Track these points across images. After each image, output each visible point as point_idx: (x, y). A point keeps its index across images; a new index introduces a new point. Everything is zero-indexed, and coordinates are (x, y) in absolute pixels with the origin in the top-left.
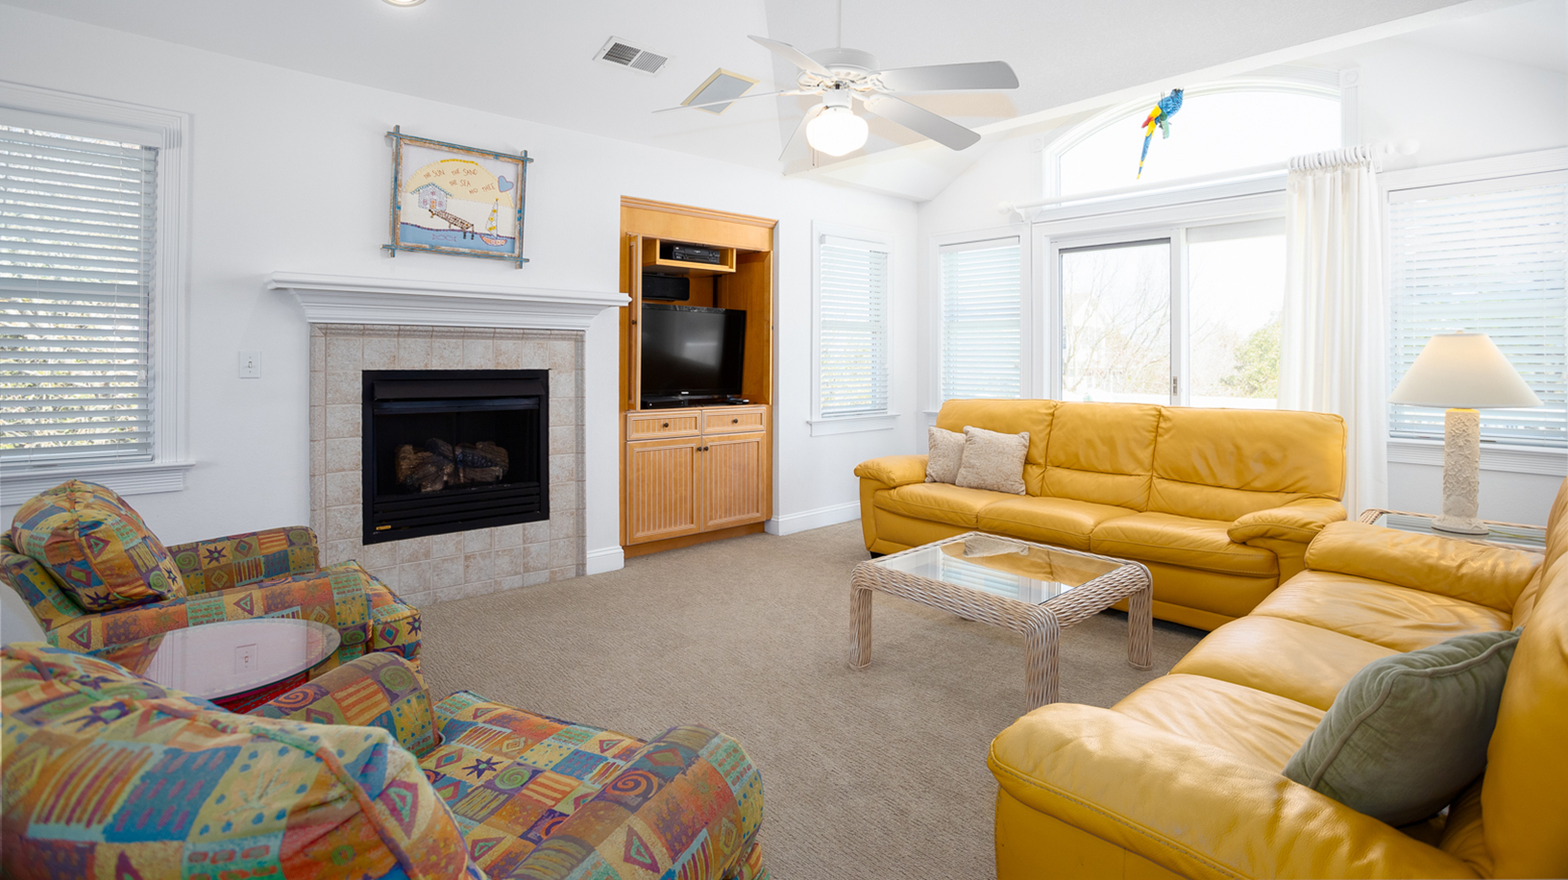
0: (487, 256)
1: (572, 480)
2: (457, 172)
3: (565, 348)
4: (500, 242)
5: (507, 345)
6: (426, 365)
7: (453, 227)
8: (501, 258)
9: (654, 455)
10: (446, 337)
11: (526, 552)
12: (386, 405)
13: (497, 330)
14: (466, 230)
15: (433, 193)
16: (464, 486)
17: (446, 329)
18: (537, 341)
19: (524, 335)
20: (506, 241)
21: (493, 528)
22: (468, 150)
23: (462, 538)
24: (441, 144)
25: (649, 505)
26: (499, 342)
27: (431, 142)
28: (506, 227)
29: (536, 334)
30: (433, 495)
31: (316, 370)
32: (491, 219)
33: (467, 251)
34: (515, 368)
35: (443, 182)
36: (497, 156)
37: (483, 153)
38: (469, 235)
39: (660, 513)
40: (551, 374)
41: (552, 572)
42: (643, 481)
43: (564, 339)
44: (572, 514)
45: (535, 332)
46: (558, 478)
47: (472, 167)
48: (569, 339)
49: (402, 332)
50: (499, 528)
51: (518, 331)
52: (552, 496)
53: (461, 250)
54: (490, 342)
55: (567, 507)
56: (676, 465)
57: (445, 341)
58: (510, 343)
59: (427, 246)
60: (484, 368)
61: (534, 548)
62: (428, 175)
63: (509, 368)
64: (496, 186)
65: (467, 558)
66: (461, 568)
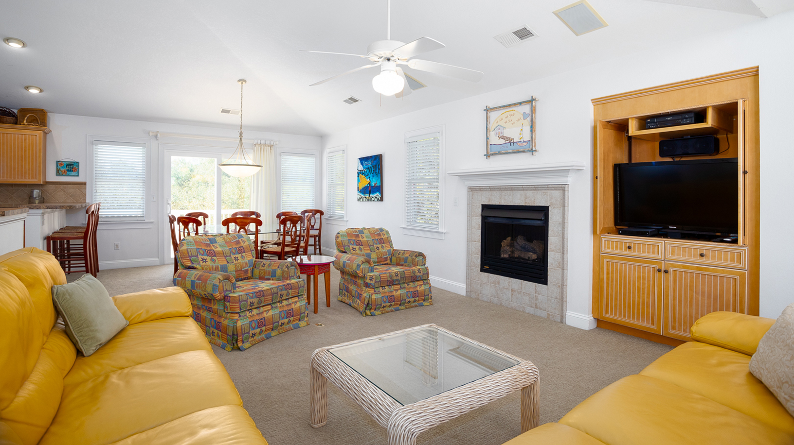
0: (519, 152)
1: (559, 267)
2: (507, 117)
3: (557, 194)
4: (525, 144)
5: (530, 193)
6: (500, 203)
7: (507, 142)
8: (524, 152)
9: (621, 266)
10: (506, 190)
11: (536, 299)
12: (488, 218)
13: (524, 187)
14: (511, 142)
15: (499, 129)
16: (516, 258)
17: (504, 187)
18: (543, 191)
19: (536, 188)
20: (527, 143)
21: (523, 281)
22: (509, 106)
23: (510, 281)
24: (500, 107)
25: (616, 299)
26: (526, 192)
27: (497, 108)
28: (527, 137)
29: (541, 188)
30: (504, 259)
31: (470, 204)
32: (520, 134)
33: (511, 151)
34: (533, 205)
35: (502, 123)
36: (520, 103)
37: (515, 105)
38: (512, 144)
39: (625, 307)
40: (550, 208)
41: (548, 314)
42: (612, 281)
43: (556, 190)
44: (559, 287)
45: (540, 186)
46: (552, 264)
47: (512, 113)
48: (559, 190)
49: (492, 189)
50: (525, 281)
51: (532, 186)
52: (549, 273)
53: (509, 151)
54: (522, 192)
55: (557, 282)
56: (639, 277)
57: (506, 192)
58: (531, 192)
59: (497, 152)
60: (520, 205)
61: (540, 297)
62: (497, 122)
63: (530, 205)
64: (522, 118)
65: (512, 291)
66: (510, 294)
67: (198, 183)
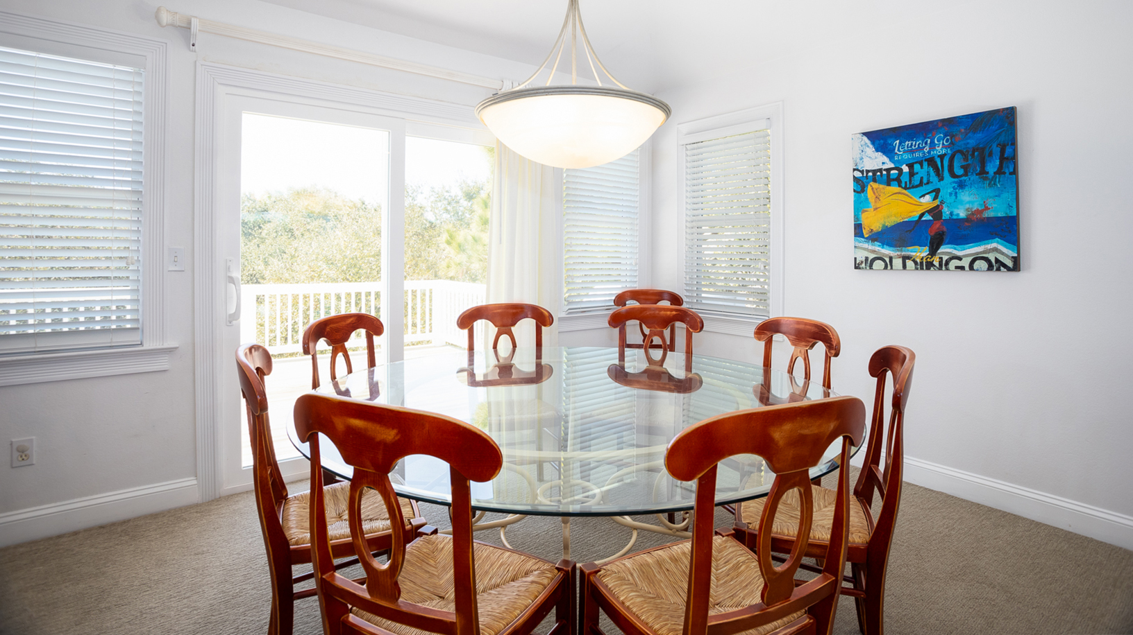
67: (276, 232)
